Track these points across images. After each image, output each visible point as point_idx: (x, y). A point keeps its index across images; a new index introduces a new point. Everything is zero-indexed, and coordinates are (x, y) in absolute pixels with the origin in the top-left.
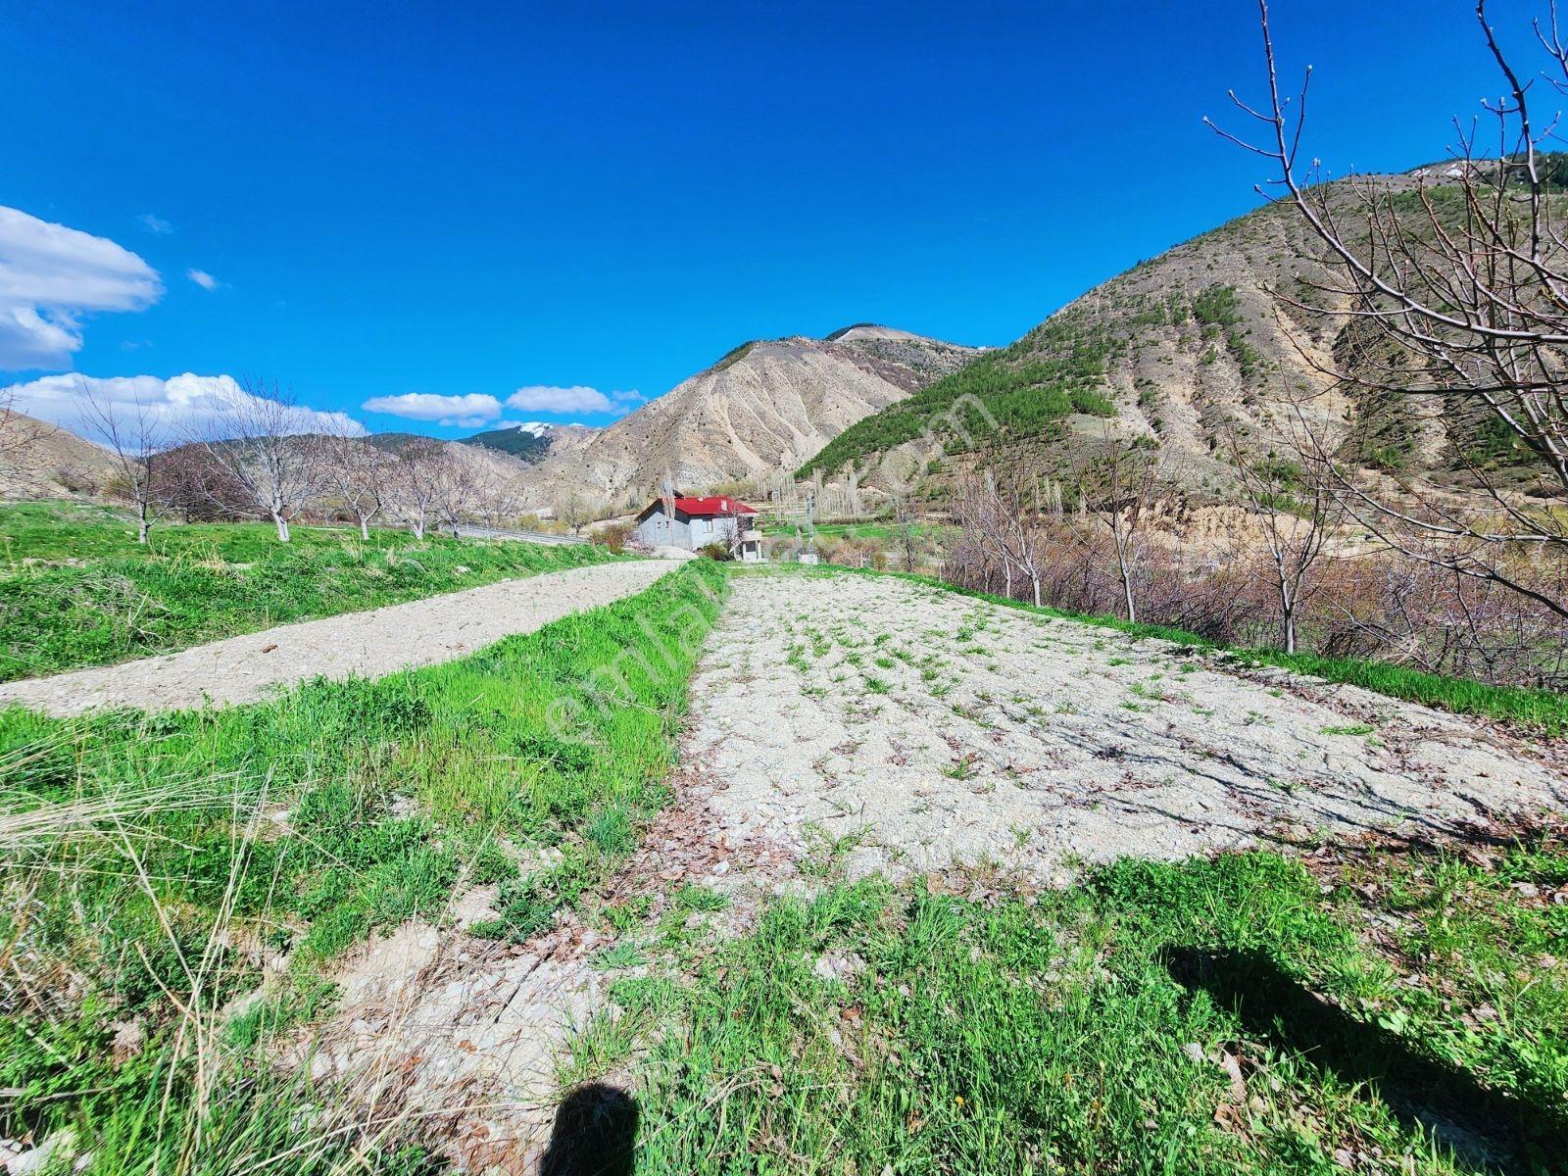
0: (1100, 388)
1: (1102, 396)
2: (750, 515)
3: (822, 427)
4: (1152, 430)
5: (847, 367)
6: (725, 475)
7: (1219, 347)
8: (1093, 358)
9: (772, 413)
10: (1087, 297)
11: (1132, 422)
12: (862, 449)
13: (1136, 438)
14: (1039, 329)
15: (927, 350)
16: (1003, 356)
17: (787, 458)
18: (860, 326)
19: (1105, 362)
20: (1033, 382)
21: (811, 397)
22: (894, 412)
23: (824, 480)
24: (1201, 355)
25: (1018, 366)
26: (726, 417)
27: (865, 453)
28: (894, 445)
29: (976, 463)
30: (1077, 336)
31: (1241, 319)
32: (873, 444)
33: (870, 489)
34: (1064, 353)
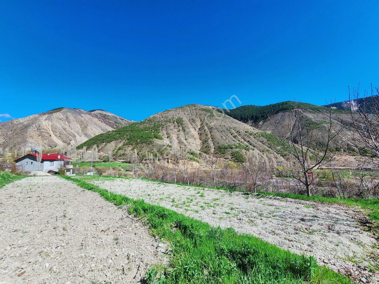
0: (160, 134)
2: (69, 160)
3: (86, 135)
4: (170, 143)
5: (96, 120)
6: (47, 146)
7: (181, 129)
8: (158, 127)
9: (68, 128)
10: (156, 115)
11: (166, 141)
12: (99, 142)
13: (167, 145)
14: (147, 119)
15: (119, 119)
16: (139, 124)
17: (72, 142)
18: (100, 110)
19: (160, 128)
20: (146, 131)
21: (83, 126)
22: (110, 133)
23: (87, 150)
24: (178, 130)
25: (142, 126)
26: (50, 128)
27: (100, 143)
28: (109, 142)
29: (132, 148)
30: (155, 122)
31: (184, 124)
32: (103, 141)
33: (102, 153)
34: (152, 125)
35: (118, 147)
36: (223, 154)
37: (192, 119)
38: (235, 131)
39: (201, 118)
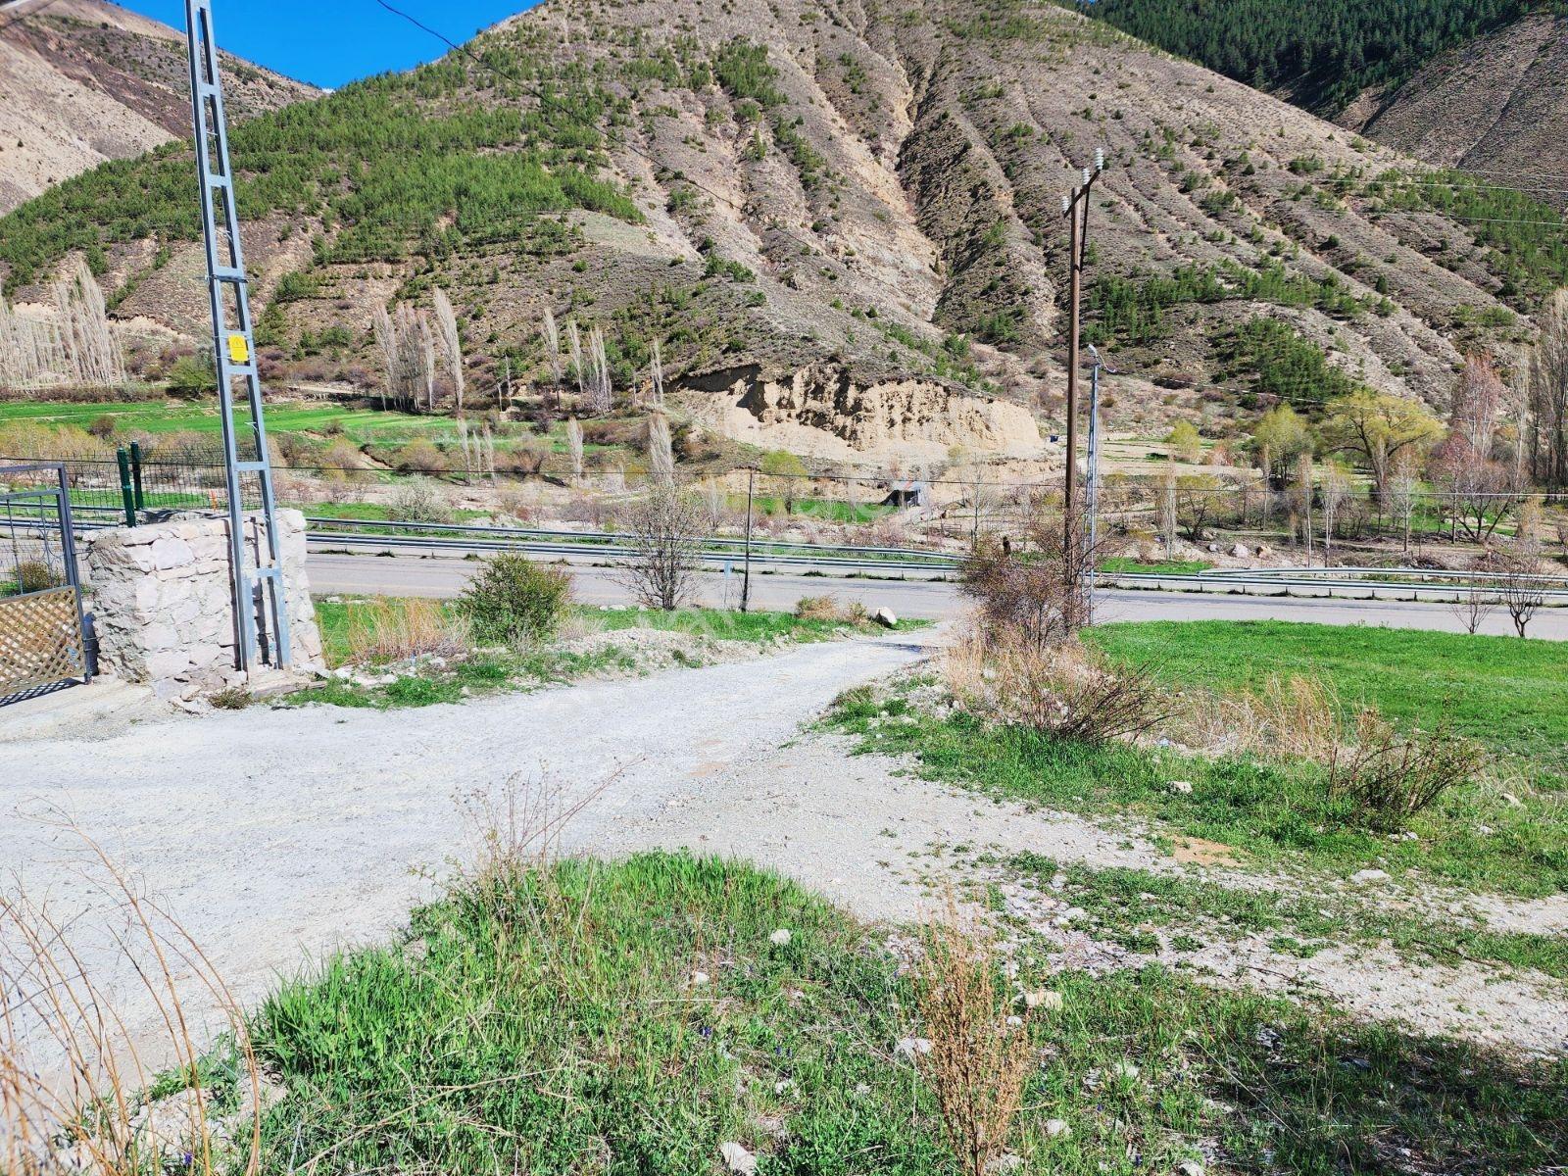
0: (603, 173)
1: (611, 186)
7: (765, 137)
8: (578, 119)
11: (670, 239)
12: (104, 232)
14: (467, 48)
16: (410, 86)
19: (600, 129)
20: (479, 144)
24: (743, 144)
25: (441, 109)
27: (114, 240)
28: (189, 229)
29: (397, 284)
30: (541, 75)
31: (785, 100)
32: (134, 225)
33: (142, 323)
34: (525, 100)
35: (276, 273)
36: (1139, 342)
37: (844, 61)
38: (1210, 157)
39: (914, 50)
